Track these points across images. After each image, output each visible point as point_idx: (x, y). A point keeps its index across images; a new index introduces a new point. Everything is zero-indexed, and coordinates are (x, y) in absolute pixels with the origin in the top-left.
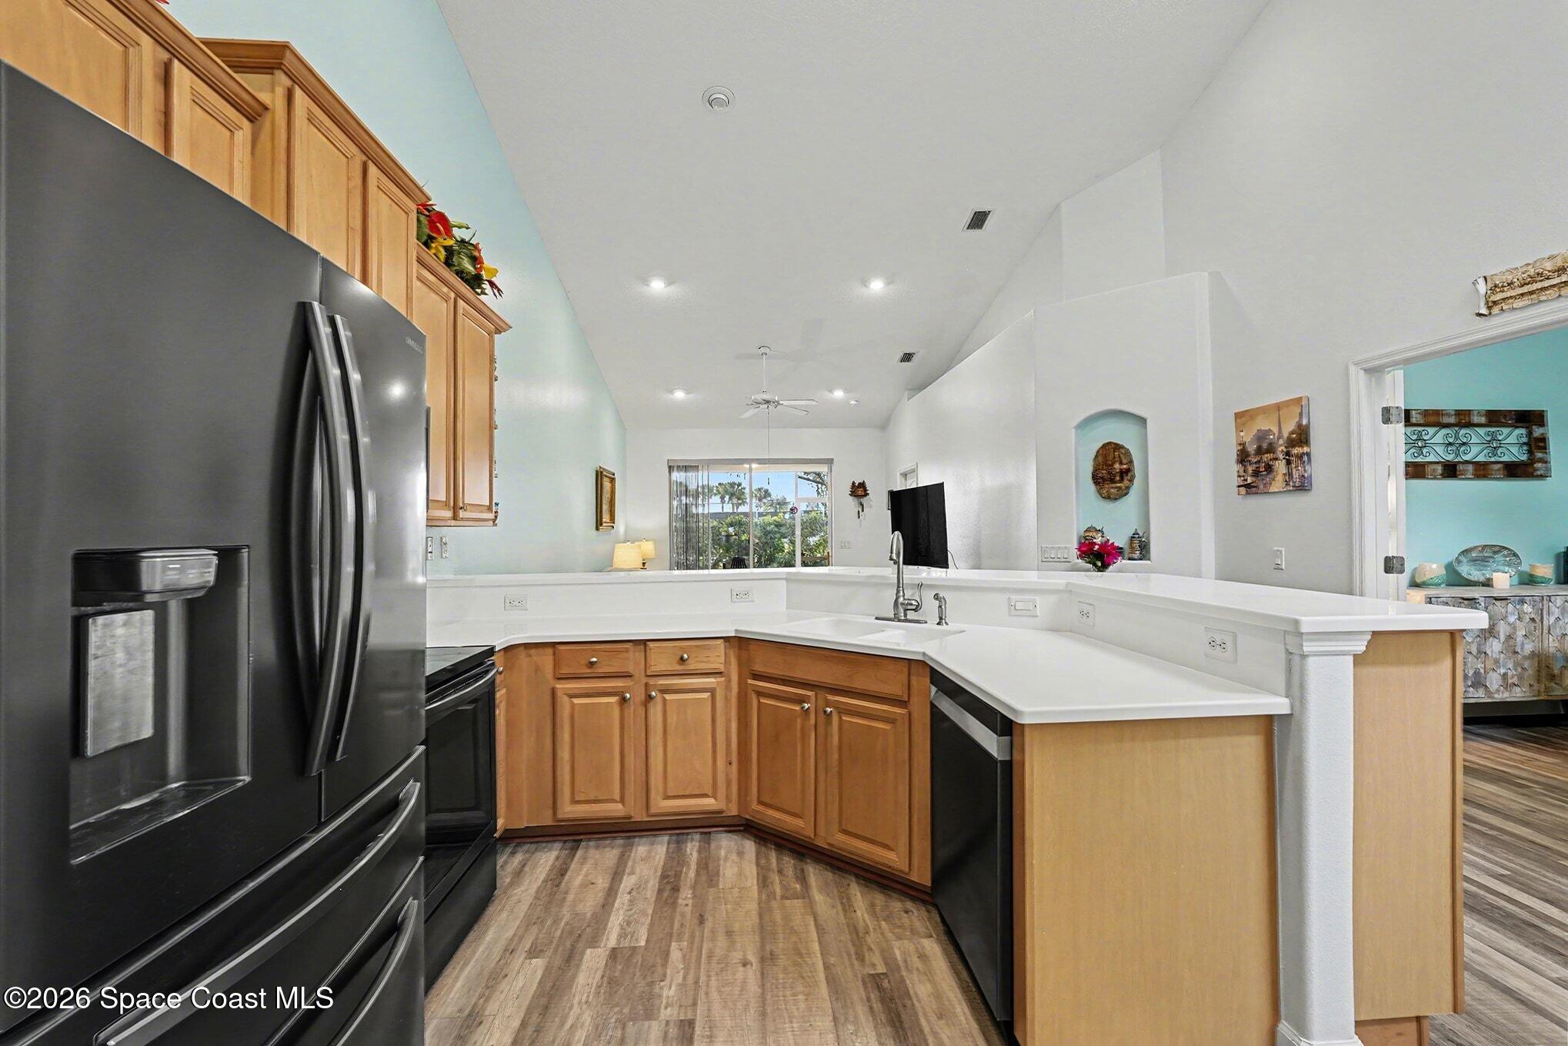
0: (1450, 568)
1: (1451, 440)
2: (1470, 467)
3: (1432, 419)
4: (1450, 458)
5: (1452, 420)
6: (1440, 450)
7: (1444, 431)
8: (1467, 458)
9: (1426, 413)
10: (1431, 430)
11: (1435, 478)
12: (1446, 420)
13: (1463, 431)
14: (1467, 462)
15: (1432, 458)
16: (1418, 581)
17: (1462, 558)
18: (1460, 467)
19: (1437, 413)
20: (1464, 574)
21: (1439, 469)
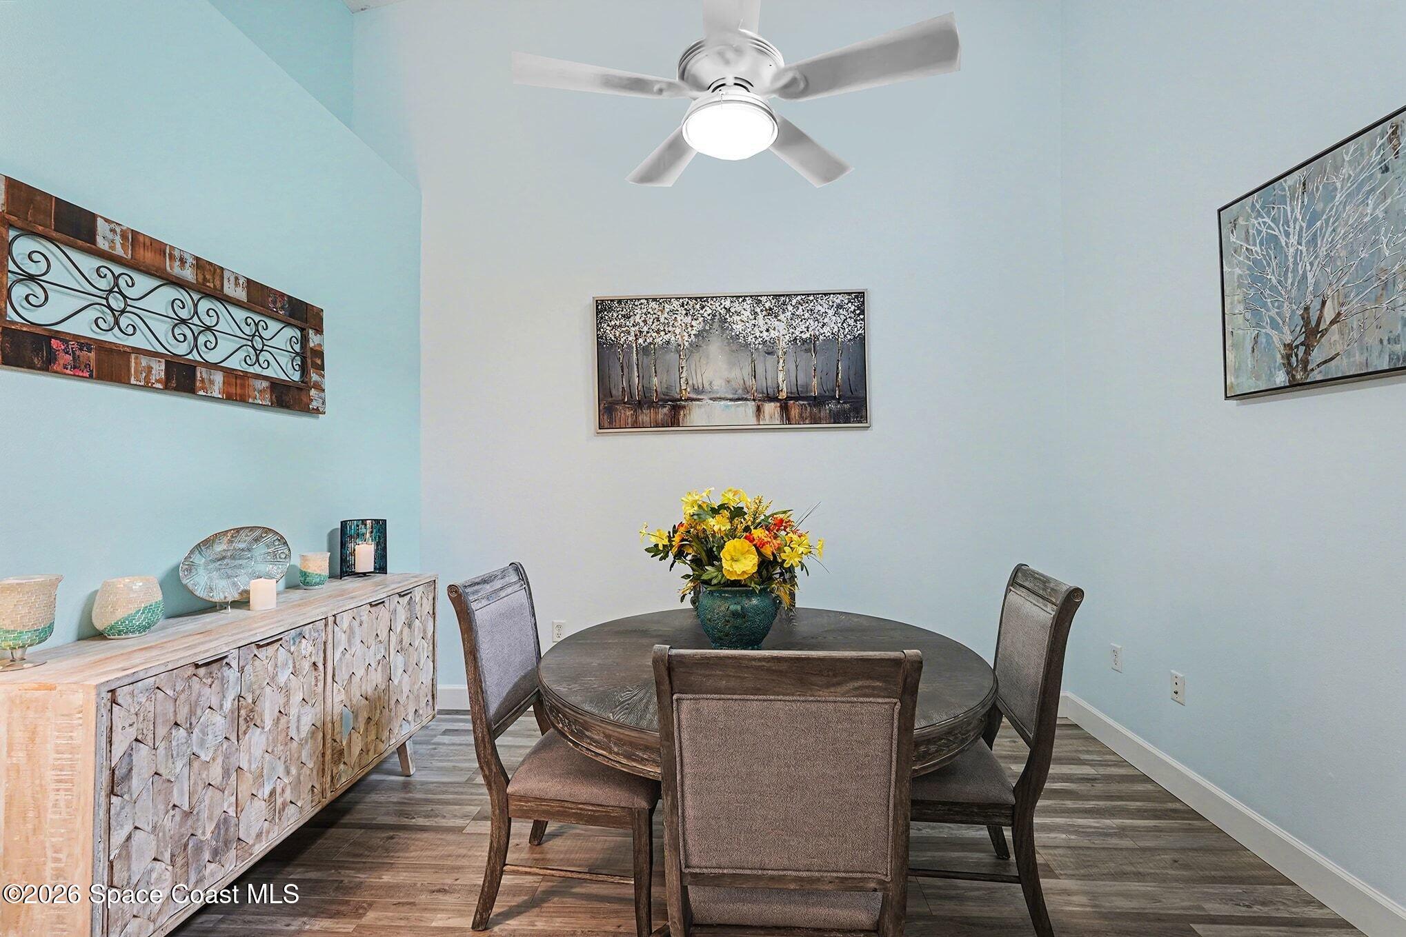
0: (173, 581)
1: (184, 314)
2: (218, 377)
3: (148, 257)
4: (181, 349)
5: (188, 274)
6: (162, 328)
7: (170, 293)
8: (212, 357)
9: (134, 238)
10: (144, 283)
11: (147, 387)
12: (176, 270)
13: (204, 305)
14: (215, 366)
15: (138, 341)
16: (100, 624)
17: (198, 559)
18: (201, 373)
19: (160, 248)
20: (200, 592)
21: (159, 369)
